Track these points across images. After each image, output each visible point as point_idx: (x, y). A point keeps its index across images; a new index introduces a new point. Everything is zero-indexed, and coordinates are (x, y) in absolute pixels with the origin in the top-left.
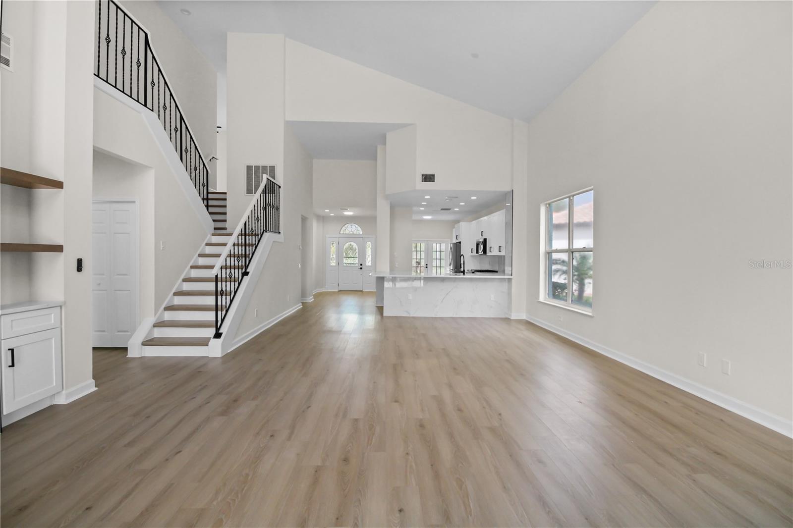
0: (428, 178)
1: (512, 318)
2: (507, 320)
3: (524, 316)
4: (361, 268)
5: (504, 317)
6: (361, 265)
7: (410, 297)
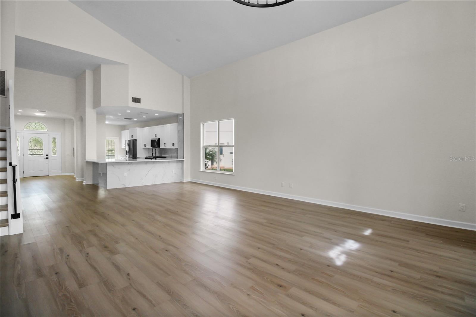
0: (136, 100)
1: (184, 181)
2: (182, 183)
3: (189, 180)
4: (47, 158)
5: (179, 181)
6: (47, 155)
7: (126, 174)
